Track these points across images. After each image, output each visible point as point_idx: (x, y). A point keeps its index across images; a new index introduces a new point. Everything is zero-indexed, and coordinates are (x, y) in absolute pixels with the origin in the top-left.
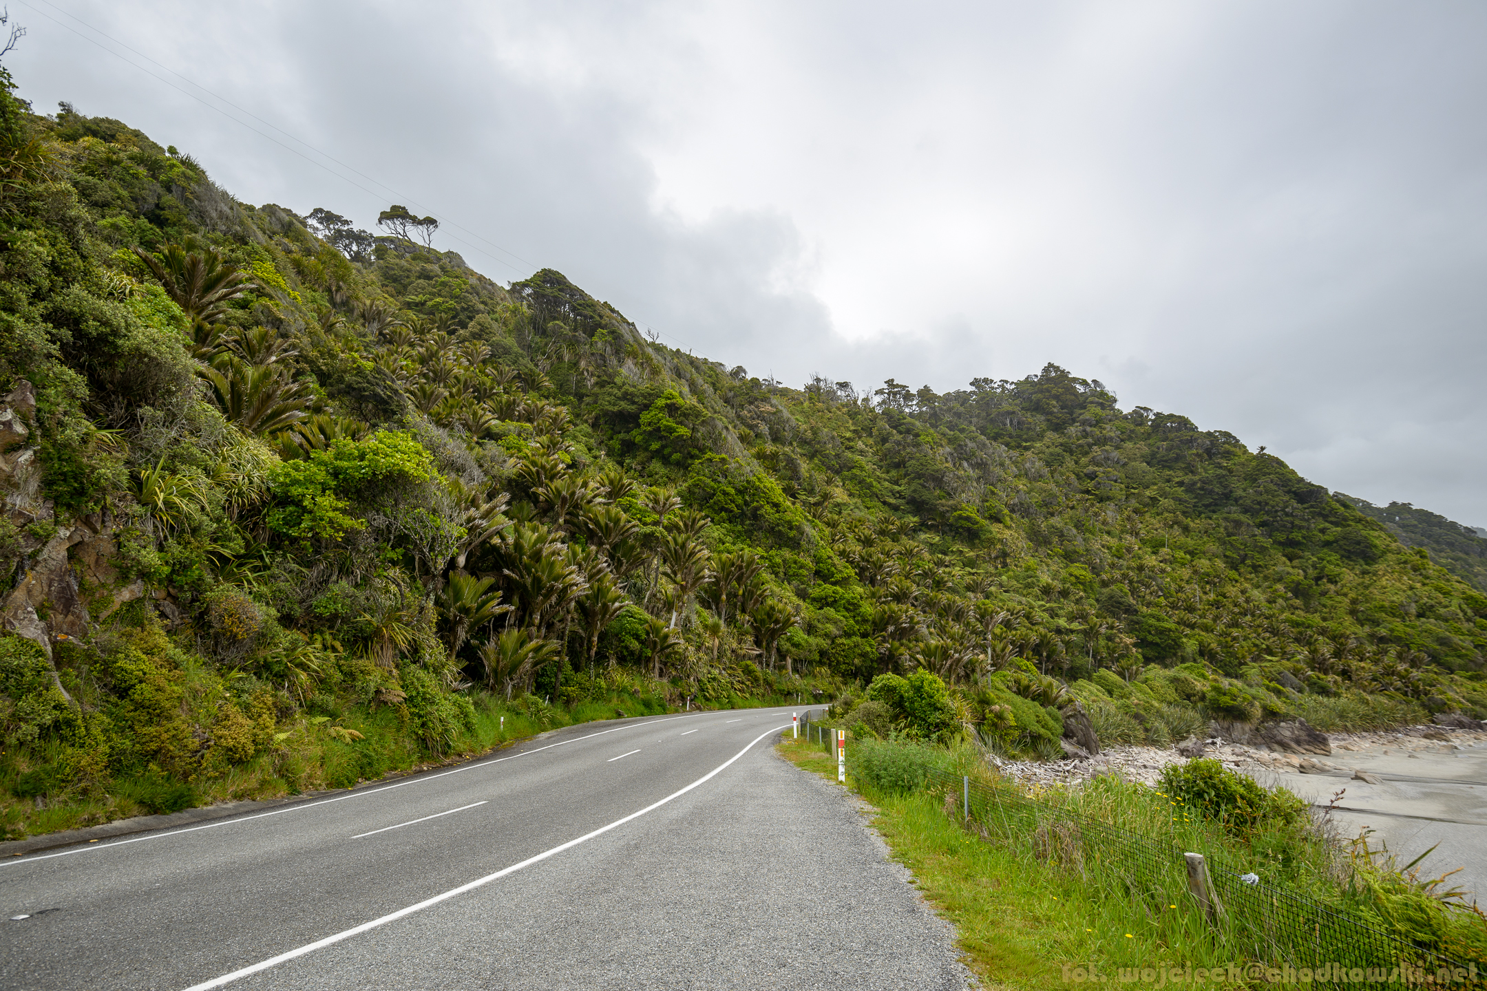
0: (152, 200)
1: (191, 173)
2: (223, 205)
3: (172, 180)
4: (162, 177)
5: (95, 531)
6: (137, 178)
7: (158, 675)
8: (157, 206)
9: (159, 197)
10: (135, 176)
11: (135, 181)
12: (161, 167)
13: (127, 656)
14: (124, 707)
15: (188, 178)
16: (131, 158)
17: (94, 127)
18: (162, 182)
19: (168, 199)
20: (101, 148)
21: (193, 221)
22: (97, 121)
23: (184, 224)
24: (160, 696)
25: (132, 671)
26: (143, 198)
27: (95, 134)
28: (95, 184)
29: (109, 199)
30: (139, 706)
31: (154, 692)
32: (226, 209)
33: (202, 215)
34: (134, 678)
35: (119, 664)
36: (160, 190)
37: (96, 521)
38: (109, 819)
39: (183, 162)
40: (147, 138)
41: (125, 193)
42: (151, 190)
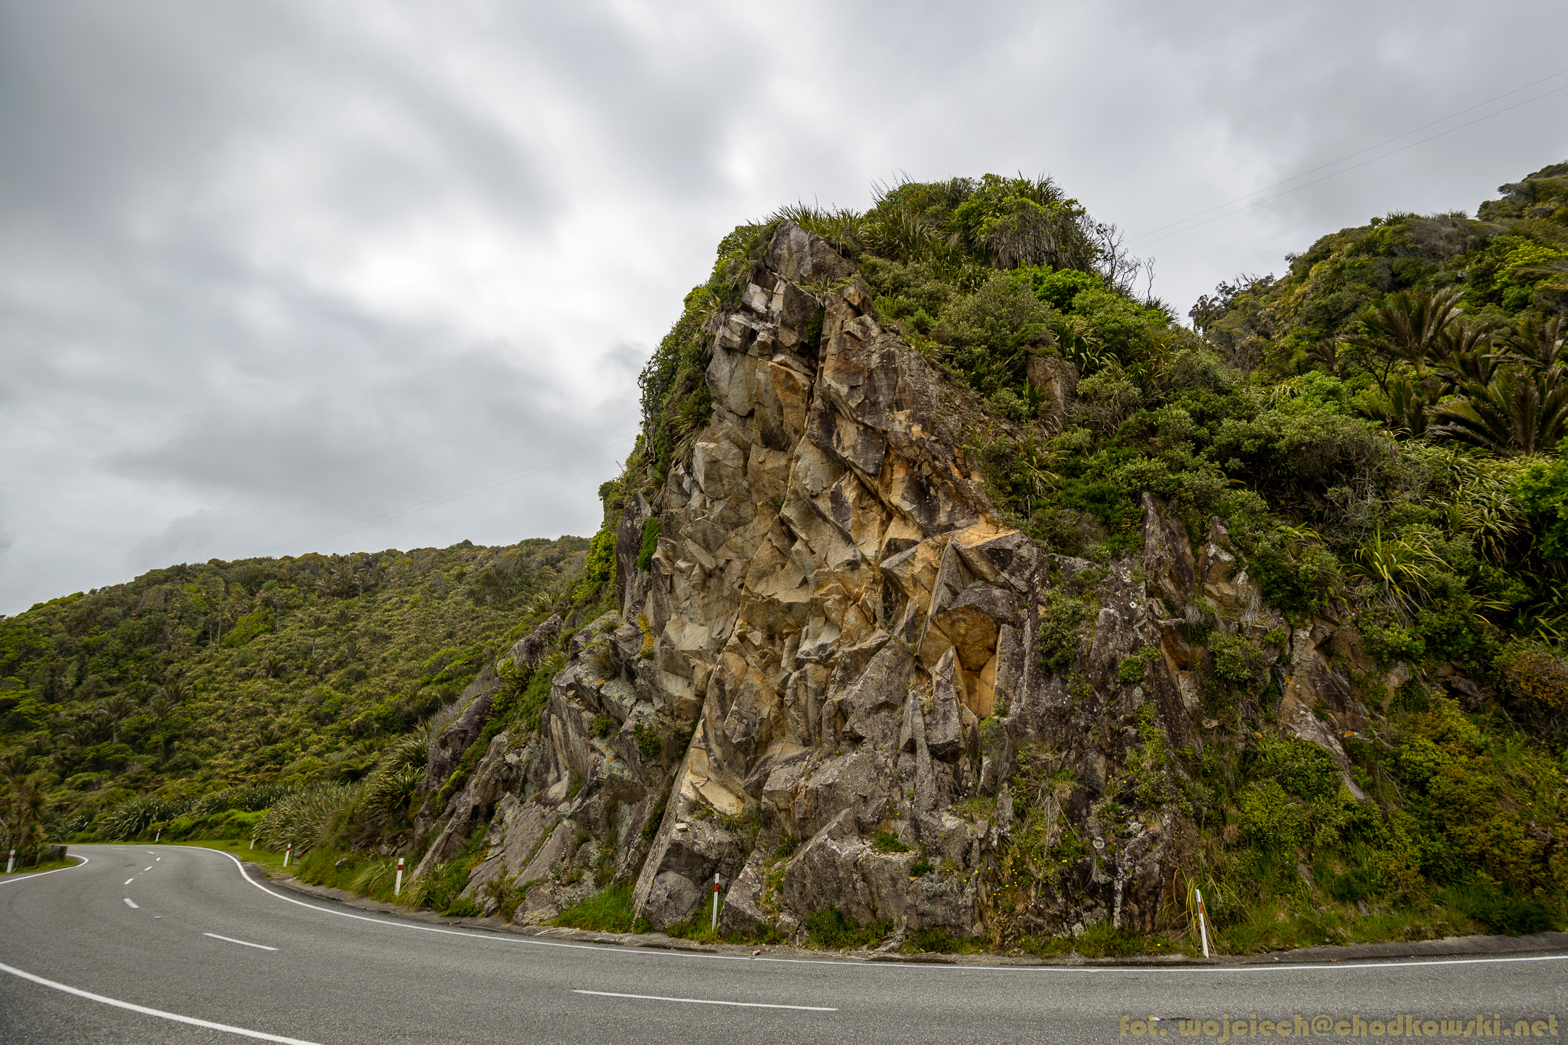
0: (1386, 274)
1: (1398, 226)
2: (1443, 229)
3: (1390, 245)
4: (1381, 250)
5: (1337, 624)
6: (1364, 267)
7: (1457, 765)
8: (1394, 275)
9: (1390, 267)
10: (1362, 266)
11: (1364, 270)
12: (1375, 243)
13: (1412, 746)
14: (1427, 805)
15: (1400, 232)
16: (1349, 256)
17: (1313, 256)
18: (1384, 253)
19: (1398, 262)
20: (1325, 267)
21: (1428, 263)
22: (1312, 250)
23: (1425, 272)
24: (1460, 789)
25: (1422, 762)
26: (1379, 278)
27: (1316, 260)
28: (1338, 297)
29: (1355, 300)
30: (1443, 803)
31: (1453, 785)
32: (1449, 229)
33: (1434, 253)
34: (1425, 770)
35: (1403, 757)
36: (1386, 261)
37: (1332, 614)
38: (1440, 935)
39: (1390, 223)
40: (1352, 229)
41: (1363, 286)
42: (1378, 267)
